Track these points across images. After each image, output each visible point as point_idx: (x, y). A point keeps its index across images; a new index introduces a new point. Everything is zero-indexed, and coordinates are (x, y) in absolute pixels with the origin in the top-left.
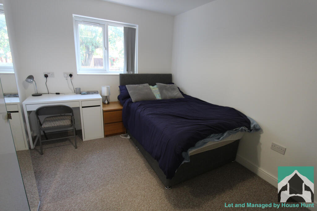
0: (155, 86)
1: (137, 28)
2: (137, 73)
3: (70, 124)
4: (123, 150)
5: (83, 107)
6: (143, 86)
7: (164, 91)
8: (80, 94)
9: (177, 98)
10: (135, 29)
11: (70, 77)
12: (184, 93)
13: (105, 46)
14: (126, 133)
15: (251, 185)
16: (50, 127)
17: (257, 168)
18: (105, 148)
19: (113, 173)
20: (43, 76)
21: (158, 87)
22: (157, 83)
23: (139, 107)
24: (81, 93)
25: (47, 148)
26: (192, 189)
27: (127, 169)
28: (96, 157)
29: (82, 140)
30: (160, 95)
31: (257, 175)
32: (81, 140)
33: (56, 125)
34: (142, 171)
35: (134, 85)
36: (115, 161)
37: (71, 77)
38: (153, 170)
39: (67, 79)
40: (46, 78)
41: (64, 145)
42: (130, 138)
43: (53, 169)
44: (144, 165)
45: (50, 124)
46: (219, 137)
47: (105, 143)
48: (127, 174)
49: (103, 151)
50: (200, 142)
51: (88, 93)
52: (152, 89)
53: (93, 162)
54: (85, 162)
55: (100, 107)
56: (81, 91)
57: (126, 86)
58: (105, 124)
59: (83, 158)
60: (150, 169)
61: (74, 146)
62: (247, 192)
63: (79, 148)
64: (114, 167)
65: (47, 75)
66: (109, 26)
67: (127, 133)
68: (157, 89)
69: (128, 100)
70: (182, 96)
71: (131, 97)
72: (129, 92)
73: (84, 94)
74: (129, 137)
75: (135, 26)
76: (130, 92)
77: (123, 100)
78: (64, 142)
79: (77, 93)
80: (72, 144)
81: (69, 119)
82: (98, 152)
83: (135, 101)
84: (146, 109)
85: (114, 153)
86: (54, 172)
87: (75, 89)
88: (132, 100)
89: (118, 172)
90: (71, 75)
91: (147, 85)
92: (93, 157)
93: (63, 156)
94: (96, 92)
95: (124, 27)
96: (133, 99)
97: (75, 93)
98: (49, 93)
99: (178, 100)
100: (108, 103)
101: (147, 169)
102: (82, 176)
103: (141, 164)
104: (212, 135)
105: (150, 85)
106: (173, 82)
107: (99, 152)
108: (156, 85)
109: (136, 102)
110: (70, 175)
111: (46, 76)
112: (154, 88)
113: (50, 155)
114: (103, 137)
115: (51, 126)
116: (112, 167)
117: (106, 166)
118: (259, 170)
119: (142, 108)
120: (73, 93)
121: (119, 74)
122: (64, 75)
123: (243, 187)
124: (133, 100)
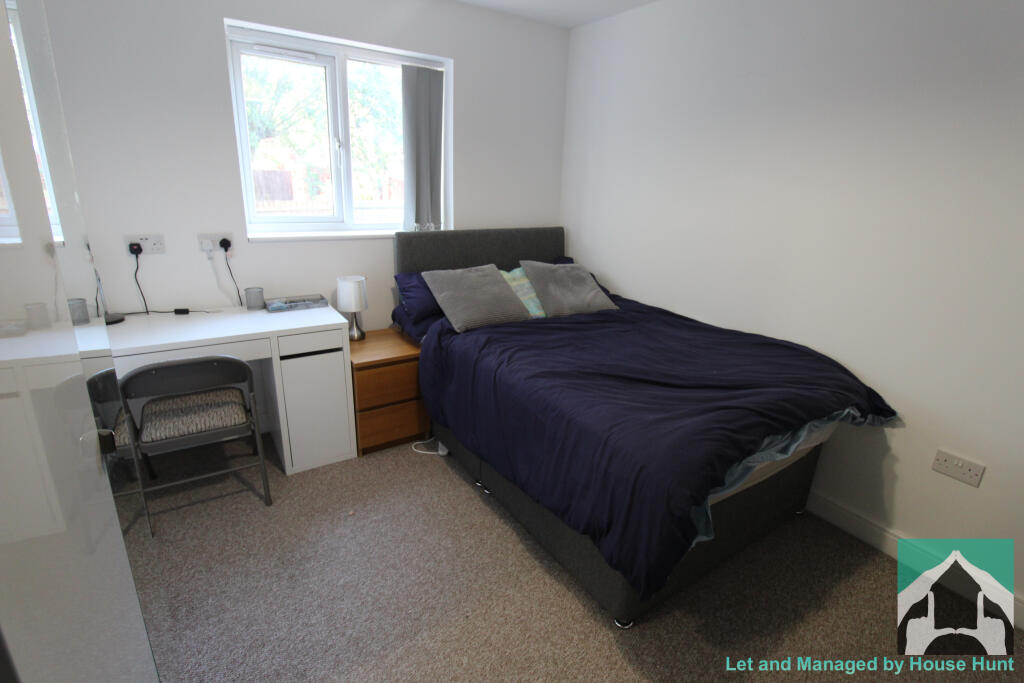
0: (517, 272)
1: (448, 68)
2: (452, 228)
3: (244, 420)
4: (436, 499)
5: (282, 358)
6: (480, 273)
7: (553, 289)
8: (264, 311)
9: (595, 309)
10: (442, 73)
11: (223, 250)
12: (612, 292)
13: (336, 134)
14: (427, 437)
15: (874, 586)
16: (174, 437)
17: (885, 531)
18: (373, 497)
19: (426, 588)
20: (125, 249)
21: (527, 275)
22: (521, 262)
23: (485, 351)
24: (265, 307)
25: (164, 512)
26: (703, 621)
27: (467, 566)
28: (348, 531)
29: (283, 471)
30: (538, 301)
31: (882, 553)
32: (279, 472)
33: (193, 428)
34: (520, 572)
35: (451, 272)
36: (419, 541)
37: (226, 250)
38: (557, 564)
39: (210, 258)
40: (134, 256)
41: (221, 496)
42: (449, 454)
43: (206, 590)
44: (520, 547)
45: (172, 425)
46: (783, 445)
47: (365, 476)
48: (476, 586)
49: (369, 507)
50: (739, 469)
51: (292, 304)
52: (510, 283)
53: (344, 550)
54: (316, 552)
55: (340, 353)
56: (266, 297)
57: (423, 274)
58: (361, 411)
59: (303, 539)
60: (545, 561)
61: (261, 497)
62: (869, 611)
63: (279, 501)
64: (422, 565)
65: (138, 245)
66: (349, 62)
67: (431, 436)
68: (526, 282)
69: (435, 326)
70: (611, 305)
71: (447, 313)
72: (436, 295)
73: (279, 310)
74: (442, 451)
75: (441, 64)
76: (441, 298)
77: (416, 323)
78: (219, 486)
79: (251, 308)
80: (252, 489)
81: (235, 403)
82: (351, 513)
83: (464, 329)
84: (517, 355)
85: (407, 514)
86: (210, 601)
87: (242, 293)
88: (450, 324)
89: (441, 580)
90: (225, 244)
91: (491, 267)
92: (337, 532)
93: (230, 539)
94: (319, 301)
95: (404, 67)
96: (457, 319)
97: (245, 307)
98: (147, 312)
99: (601, 317)
100: (363, 337)
101: (536, 563)
102: (320, 606)
103: (510, 546)
104: (766, 441)
105: (501, 267)
106: (569, 253)
107: (356, 511)
108: (518, 266)
109: (468, 331)
110: (274, 608)
111: (136, 250)
112: (514, 279)
113: (179, 537)
114: (354, 454)
115: (177, 434)
116: (414, 562)
117: (391, 562)
118: (891, 537)
119: (498, 350)
120: (234, 306)
121: (392, 233)
122: (201, 243)
123: (854, 598)
124: (457, 327)
